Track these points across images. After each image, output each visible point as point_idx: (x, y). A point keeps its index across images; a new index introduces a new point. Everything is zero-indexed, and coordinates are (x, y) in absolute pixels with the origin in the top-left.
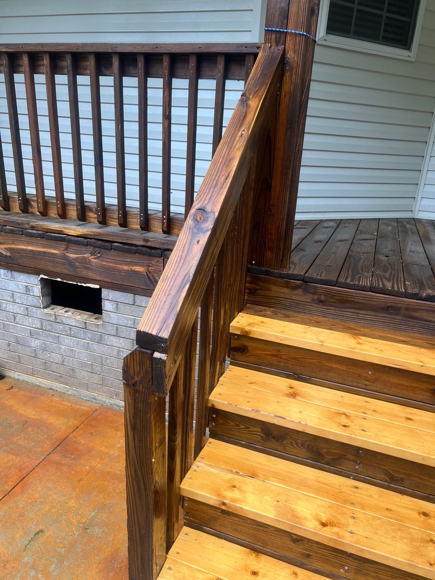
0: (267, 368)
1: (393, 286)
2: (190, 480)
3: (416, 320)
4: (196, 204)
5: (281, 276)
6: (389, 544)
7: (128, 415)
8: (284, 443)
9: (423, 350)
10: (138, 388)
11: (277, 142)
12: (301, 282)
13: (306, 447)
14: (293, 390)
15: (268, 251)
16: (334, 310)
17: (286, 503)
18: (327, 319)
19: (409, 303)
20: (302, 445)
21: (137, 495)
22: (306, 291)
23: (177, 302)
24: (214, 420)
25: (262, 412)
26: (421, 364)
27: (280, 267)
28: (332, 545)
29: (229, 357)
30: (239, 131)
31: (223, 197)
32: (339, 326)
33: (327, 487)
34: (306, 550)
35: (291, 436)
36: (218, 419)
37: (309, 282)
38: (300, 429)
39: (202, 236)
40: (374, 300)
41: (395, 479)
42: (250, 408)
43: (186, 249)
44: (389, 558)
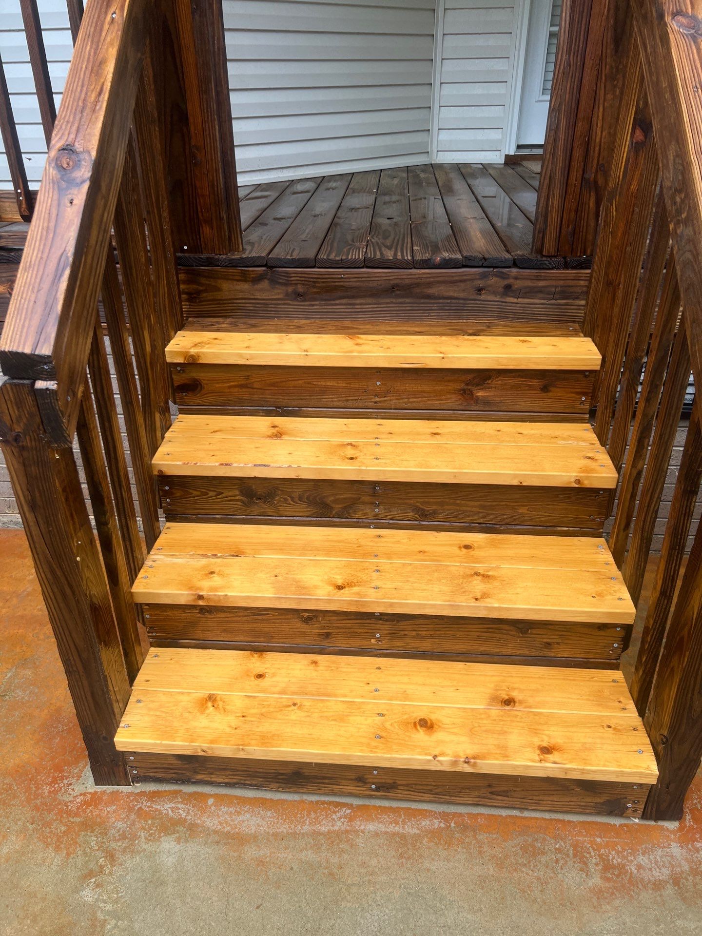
0: (236, 408)
1: (395, 254)
2: (145, 580)
3: (432, 299)
4: (57, 142)
5: (233, 264)
6: (424, 590)
7: (18, 488)
8: (276, 502)
9: (444, 338)
10: (25, 444)
11: (182, 36)
12: (264, 268)
13: (306, 500)
14: (277, 429)
15: (204, 225)
16: (320, 305)
17: (287, 576)
18: (312, 321)
19: (420, 276)
20: (300, 498)
21: (62, 605)
22: (274, 282)
23: (55, 298)
24: (167, 494)
25: (235, 465)
26: (442, 355)
27: (227, 248)
28: (353, 609)
29: (175, 403)
30: (106, 13)
31: (99, 125)
32: (330, 327)
33: (340, 544)
34: (324, 628)
35: (282, 491)
36: (173, 490)
37: (276, 267)
38: (292, 475)
39: (76, 192)
40: (372, 279)
41: (426, 513)
42: (217, 462)
43: (54, 216)
44: (425, 604)
